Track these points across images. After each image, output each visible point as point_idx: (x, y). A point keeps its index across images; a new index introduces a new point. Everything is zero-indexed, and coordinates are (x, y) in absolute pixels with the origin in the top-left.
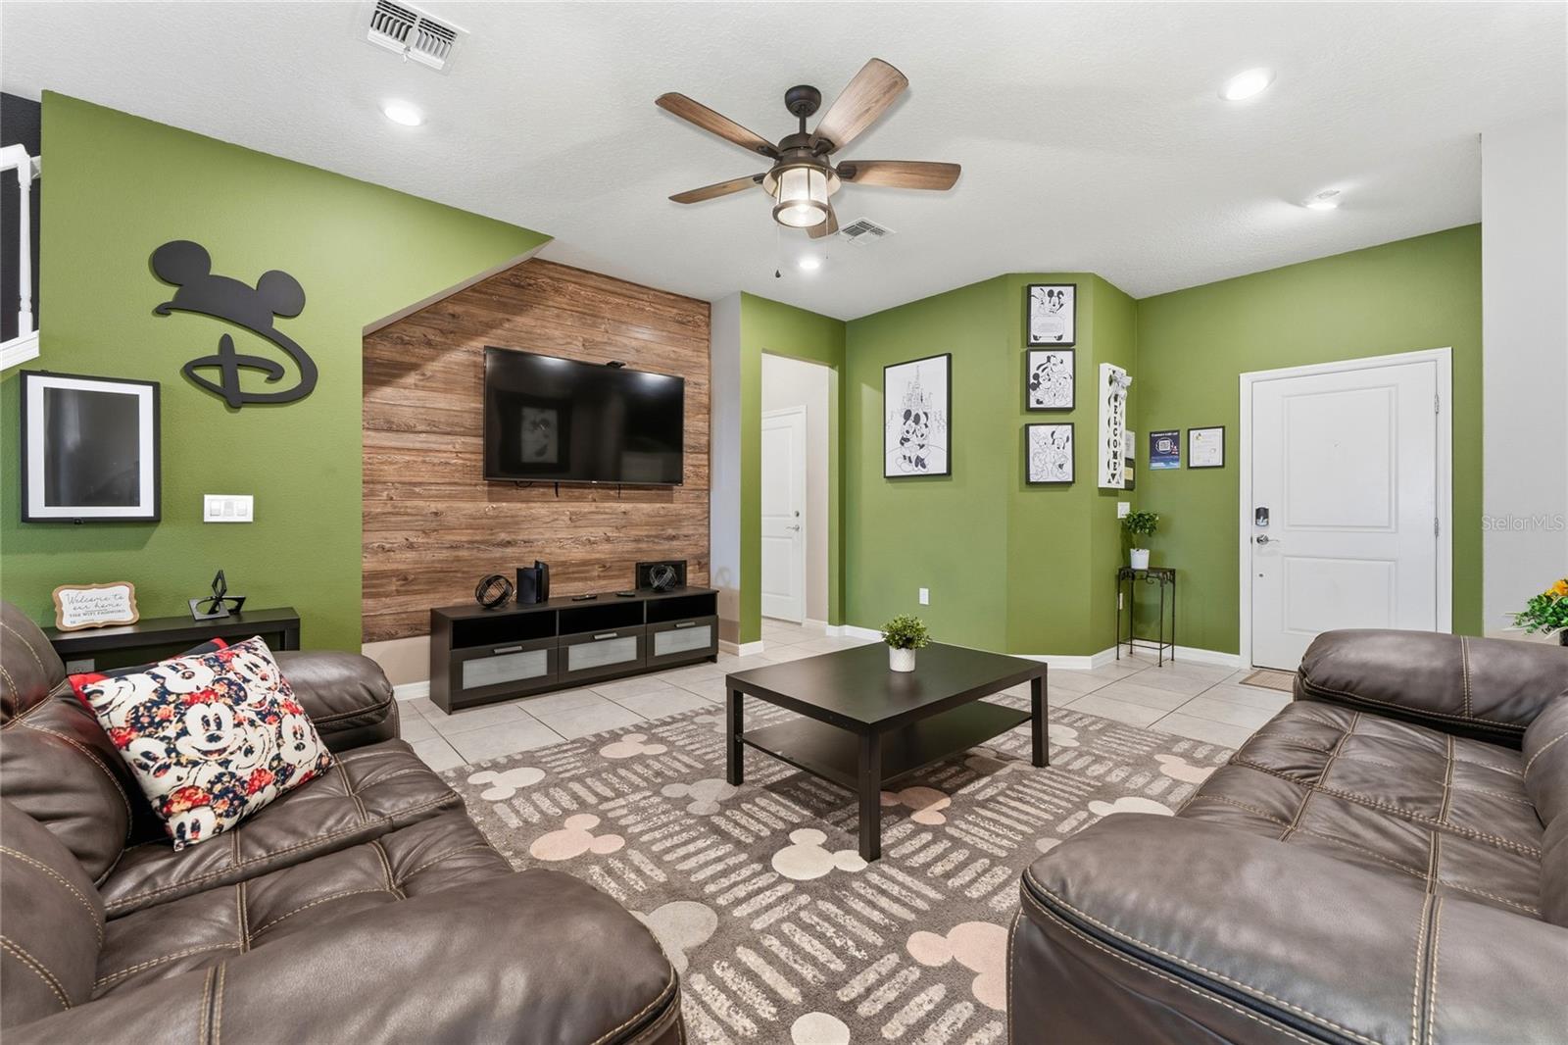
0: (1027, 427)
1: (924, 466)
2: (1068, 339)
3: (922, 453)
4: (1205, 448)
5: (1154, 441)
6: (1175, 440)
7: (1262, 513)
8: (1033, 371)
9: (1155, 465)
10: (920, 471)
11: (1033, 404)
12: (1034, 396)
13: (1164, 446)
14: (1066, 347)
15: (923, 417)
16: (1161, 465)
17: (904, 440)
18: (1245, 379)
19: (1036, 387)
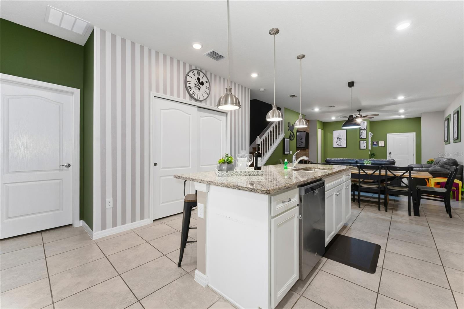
0: (360, 141)
1: (341, 146)
2: (365, 129)
3: (341, 144)
4: (382, 144)
5: (373, 143)
6: (377, 143)
7: (390, 153)
8: (361, 133)
9: (373, 146)
10: (341, 147)
11: (361, 138)
12: (361, 136)
13: (375, 143)
14: (365, 130)
15: (341, 139)
16: (374, 146)
17: (337, 142)
18: (388, 134)
19: (361, 135)
